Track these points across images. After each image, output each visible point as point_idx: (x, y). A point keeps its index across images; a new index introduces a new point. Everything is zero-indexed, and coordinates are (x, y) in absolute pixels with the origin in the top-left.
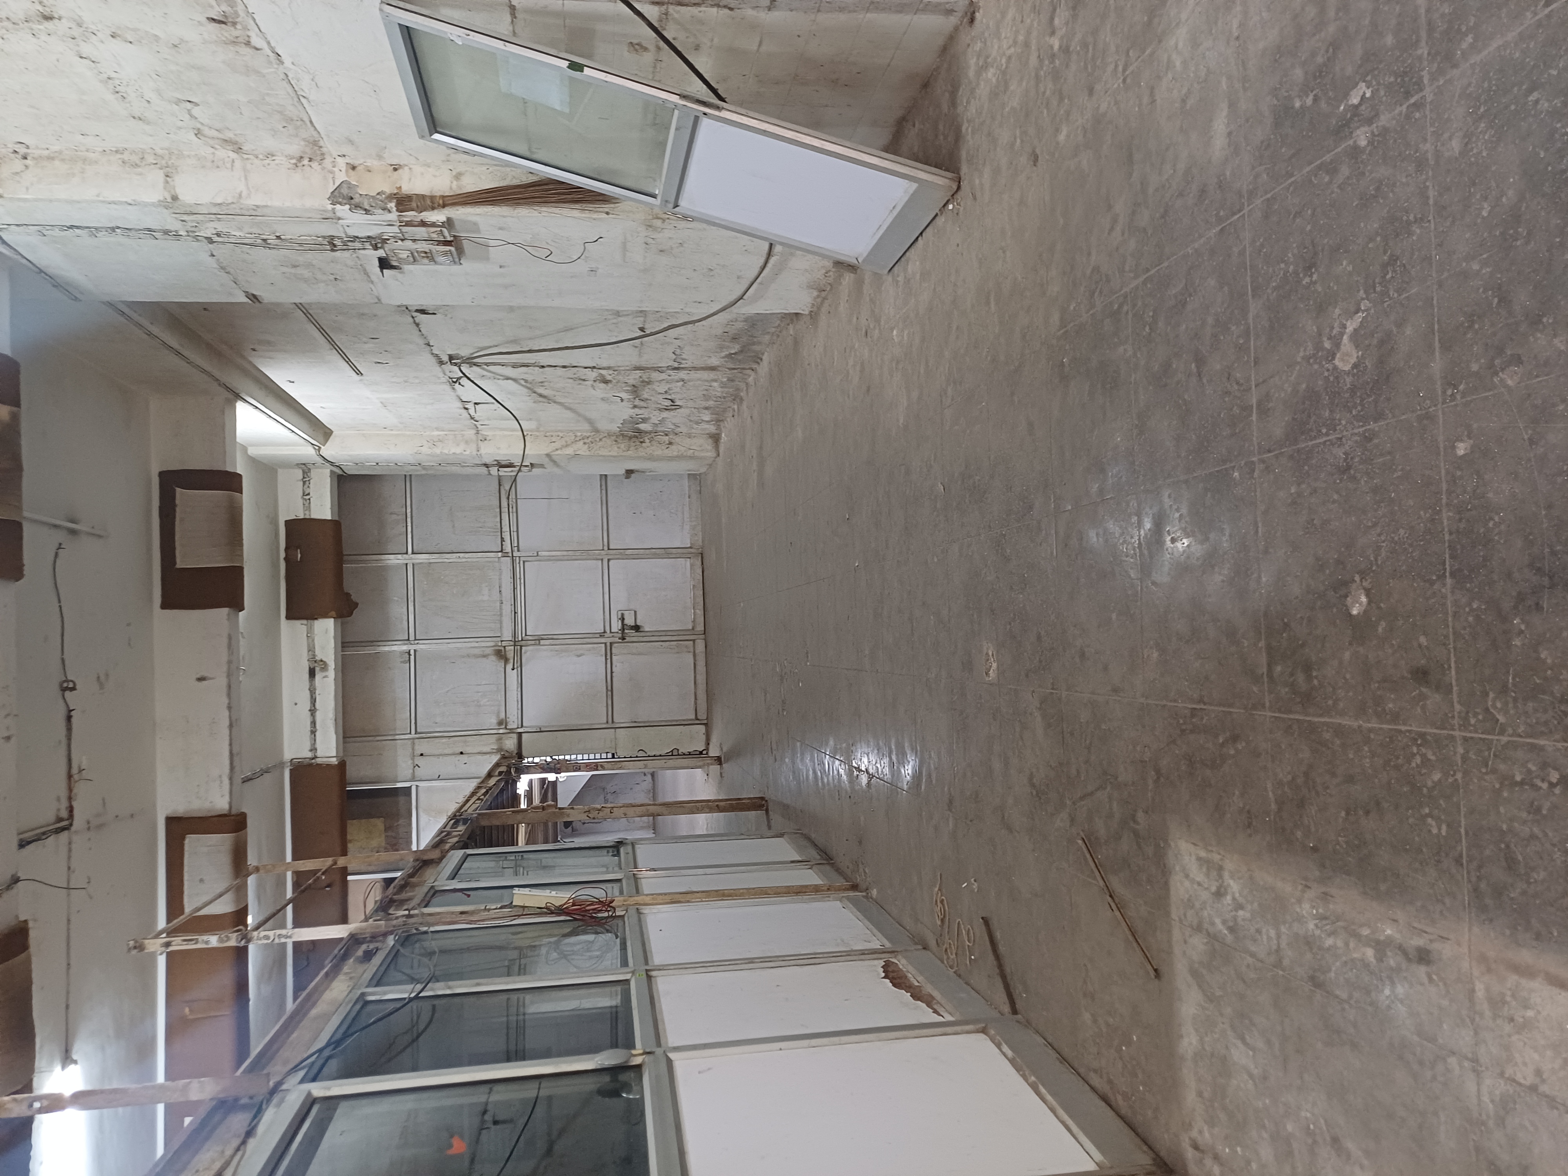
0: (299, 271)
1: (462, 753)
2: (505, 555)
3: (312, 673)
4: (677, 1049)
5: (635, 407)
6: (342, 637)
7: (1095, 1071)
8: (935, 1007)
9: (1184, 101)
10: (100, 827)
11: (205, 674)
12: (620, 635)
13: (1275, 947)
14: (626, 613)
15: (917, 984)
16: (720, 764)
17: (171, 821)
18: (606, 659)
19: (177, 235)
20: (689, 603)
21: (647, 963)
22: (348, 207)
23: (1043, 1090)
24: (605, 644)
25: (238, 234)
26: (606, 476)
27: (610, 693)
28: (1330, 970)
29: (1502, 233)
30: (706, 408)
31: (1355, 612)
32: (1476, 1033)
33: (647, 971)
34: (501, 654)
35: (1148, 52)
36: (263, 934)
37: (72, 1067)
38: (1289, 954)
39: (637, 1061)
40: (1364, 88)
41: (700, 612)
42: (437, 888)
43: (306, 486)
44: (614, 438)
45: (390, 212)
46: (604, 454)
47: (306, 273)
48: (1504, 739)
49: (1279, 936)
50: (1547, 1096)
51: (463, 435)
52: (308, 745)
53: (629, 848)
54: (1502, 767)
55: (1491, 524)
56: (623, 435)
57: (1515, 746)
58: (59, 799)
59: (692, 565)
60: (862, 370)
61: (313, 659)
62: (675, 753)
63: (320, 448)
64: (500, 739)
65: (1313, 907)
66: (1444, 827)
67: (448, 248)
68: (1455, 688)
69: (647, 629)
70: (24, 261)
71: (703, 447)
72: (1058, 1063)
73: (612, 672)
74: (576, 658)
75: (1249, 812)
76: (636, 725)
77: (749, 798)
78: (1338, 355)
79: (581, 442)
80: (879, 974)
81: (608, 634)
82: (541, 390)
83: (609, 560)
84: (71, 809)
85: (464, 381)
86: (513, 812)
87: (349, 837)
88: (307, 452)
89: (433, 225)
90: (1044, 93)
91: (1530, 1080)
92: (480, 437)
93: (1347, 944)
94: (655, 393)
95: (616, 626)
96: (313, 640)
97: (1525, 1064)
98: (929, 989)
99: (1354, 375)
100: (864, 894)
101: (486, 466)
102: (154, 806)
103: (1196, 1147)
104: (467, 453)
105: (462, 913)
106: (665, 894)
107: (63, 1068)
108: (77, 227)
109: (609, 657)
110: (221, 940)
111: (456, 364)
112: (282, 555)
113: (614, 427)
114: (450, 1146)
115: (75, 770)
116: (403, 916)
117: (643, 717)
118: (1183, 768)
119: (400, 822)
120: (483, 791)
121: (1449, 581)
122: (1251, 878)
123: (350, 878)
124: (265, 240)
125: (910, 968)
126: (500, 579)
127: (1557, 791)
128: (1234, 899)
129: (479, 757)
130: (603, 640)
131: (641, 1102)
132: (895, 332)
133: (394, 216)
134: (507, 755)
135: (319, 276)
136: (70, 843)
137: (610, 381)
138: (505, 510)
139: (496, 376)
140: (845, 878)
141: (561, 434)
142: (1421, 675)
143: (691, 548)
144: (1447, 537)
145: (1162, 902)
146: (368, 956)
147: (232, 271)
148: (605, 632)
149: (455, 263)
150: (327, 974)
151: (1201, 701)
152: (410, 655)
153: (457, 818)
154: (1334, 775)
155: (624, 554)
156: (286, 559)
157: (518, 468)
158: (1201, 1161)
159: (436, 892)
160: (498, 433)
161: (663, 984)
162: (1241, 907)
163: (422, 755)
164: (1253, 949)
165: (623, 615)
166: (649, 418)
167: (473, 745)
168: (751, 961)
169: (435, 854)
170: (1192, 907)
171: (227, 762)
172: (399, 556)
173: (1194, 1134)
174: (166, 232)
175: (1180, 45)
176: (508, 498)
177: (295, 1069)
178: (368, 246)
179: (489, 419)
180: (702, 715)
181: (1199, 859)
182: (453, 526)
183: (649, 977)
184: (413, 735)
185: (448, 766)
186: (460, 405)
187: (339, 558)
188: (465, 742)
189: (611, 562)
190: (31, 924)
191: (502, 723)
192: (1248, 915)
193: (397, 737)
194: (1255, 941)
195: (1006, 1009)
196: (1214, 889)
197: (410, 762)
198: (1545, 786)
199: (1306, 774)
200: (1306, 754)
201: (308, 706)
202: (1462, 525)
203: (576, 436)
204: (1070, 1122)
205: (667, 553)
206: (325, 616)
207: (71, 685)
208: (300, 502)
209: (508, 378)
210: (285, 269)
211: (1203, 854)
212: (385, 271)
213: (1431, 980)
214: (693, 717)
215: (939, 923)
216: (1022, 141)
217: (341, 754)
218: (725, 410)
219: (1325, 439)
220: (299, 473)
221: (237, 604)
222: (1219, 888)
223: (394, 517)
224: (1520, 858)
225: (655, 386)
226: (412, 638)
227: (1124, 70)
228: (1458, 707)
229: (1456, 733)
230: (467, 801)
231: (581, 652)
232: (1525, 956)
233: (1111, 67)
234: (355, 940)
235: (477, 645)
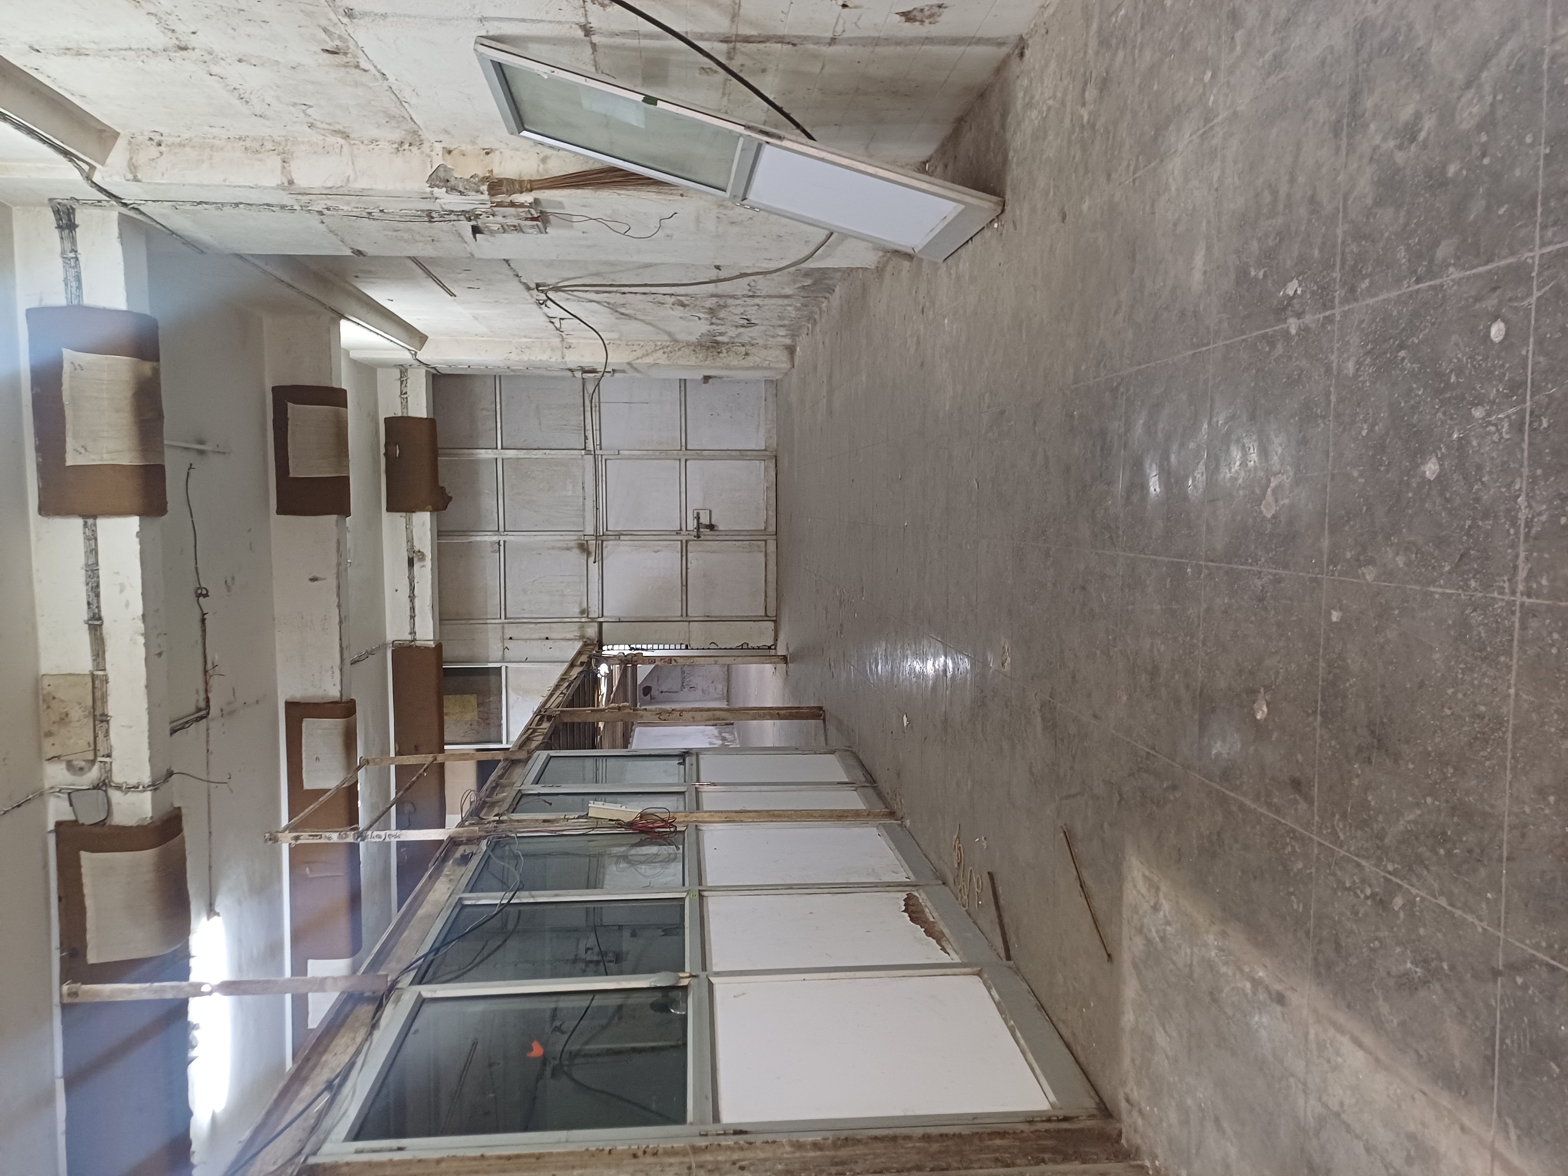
0: (399, 234)
1: (547, 638)
2: (588, 453)
3: (411, 563)
4: (718, 974)
5: (712, 324)
6: (438, 526)
7: (1064, 1022)
8: (944, 944)
9: (1175, 225)
10: (232, 713)
11: (318, 575)
12: (695, 533)
13: (1189, 962)
14: (701, 512)
15: (932, 919)
16: (786, 663)
17: (291, 706)
18: (682, 556)
19: (293, 210)
20: (762, 504)
21: (700, 884)
22: (444, 189)
23: (1019, 1035)
24: (681, 541)
25: (345, 208)
26: (685, 380)
27: (684, 588)
28: (1222, 991)
29: (1373, 455)
30: (781, 326)
31: (1259, 717)
32: (1307, 1065)
33: (700, 891)
34: (583, 548)
35: (1153, 164)
36: (375, 833)
37: (215, 918)
38: (1198, 971)
39: (685, 982)
40: (1297, 285)
41: (772, 513)
42: (523, 792)
43: (403, 385)
44: (692, 347)
45: (482, 193)
46: (682, 363)
47: (406, 236)
48: (1342, 852)
49: (1192, 955)
50: (1344, 1123)
51: (549, 343)
52: (408, 629)
53: (694, 758)
54: (1339, 873)
55: (1348, 685)
56: (701, 345)
57: (1349, 860)
58: (197, 692)
59: (766, 468)
60: (918, 343)
61: (411, 549)
62: (745, 646)
63: (416, 353)
64: (582, 627)
65: (1215, 940)
66: (1301, 905)
67: (535, 223)
68: (1316, 803)
69: (721, 528)
70: (159, 226)
71: (778, 359)
72: (1036, 1009)
73: (687, 569)
74: (654, 554)
75: (1179, 850)
76: (709, 619)
77: (808, 708)
78: (1264, 502)
79: (662, 351)
80: (900, 907)
81: (684, 532)
82: (623, 310)
83: (686, 460)
84: (207, 700)
85: (549, 303)
86: (592, 711)
87: (445, 711)
88: (405, 356)
89: (522, 205)
90: (1074, 157)
91: (1336, 1108)
92: (565, 345)
93: (1234, 975)
94: (734, 312)
95: (692, 524)
96: (412, 532)
97: (1334, 1096)
98: (941, 926)
99: (1272, 524)
100: (899, 822)
101: (571, 370)
102: (276, 692)
103: (1128, 1100)
104: (553, 360)
105: (545, 821)
106: (722, 812)
107: (209, 918)
108: (206, 203)
109: (684, 554)
110: (340, 837)
111: (542, 291)
112: (383, 450)
113: (693, 338)
114: (531, 1049)
115: (209, 667)
116: (494, 821)
117: (716, 612)
118: (1138, 798)
119: (491, 699)
120: (566, 684)
121: (1319, 718)
122: (1177, 903)
123: (446, 747)
124: (370, 213)
125: (929, 904)
126: (583, 476)
127: (1369, 902)
128: (1165, 916)
129: (563, 643)
130: (679, 538)
131: (685, 1017)
132: (946, 321)
133: (486, 197)
134: (589, 642)
135: (417, 237)
136: (208, 730)
137: (688, 305)
138: (588, 409)
139: (580, 300)
140: (884, 803)
141: (642, 344)
142: (1296, 784)
143: (765, 450)
144: (1320, 683)
145: (1117, 900)
146: (465, 859)
147: (339, 233)
148: (681, 530)
149: (541, 233)
150: (430, 877)
151: (1153, 748)
152: (500, 545)
153: (542, 715)
154: (1236, 841)
155: (701, 454)
156: (386, 454)
157: (601, 374)
158: (1130, 1112)
159: (523, 795)
160: (582, 341)
161: (714, 904)
162: (1168, 923)
163: (511, 638)
164: (1175, 958)
165: (698, 513)
166: (726, 333)
167: (558, 632)
168: (790, 887)
169: (522, 755)
170: (1137, 913)
171: (338, 655)
172: (490, 451)
173: (1128, 1090)
174: (283, 207)
175: (1176, 173)
176: (591, 402)
177: (407, 970)
178: (462, 218)
179: (573, 330)
180: (772, 612)
181: (1144, 876)
182: (540, 424)
183: (701, 897)
184: (503, 620)
185: (536, 650)
186: (547, 320)
187: (435, 452)
188: (550, 628)
189: (688, 463)
190: (184, 811)
191: (584, 612)
192: (1173, 931)
193: (489, 621)
194: (1177, 953)
195: (1003, 954)
196: (1152, 903)
197: (500, 644)
198: (1362, 896)
199: (1219, 834)
200: (1219, 818)
201: (407, 592)
202: (1331, 677)
203: (656, 345)
204: (1035, 1065)
205: (742, 454)
206: (422, 509)
207: (204, 592)
208: (399, 400)
209: (591, 301)
210: (388, 233)
211: (1147, 873)
212: (478, 235)
213: (1284, 1018)
214: (763, 614)
215: (956, 865)
216: (1055, 194)
217: (438, 638)
218: (800, 328)
219: (1249, 568)
220: (397, 373)
221: (343, 510)
222: (1156, 904)
223: (485, 413)
224: (1344, 945)
225: (731, 309)
226: (502, 529)
227: (1134, 173)
228: (1316, 818)
229: (1315, 837)
230: (551, 695)
231: (659, 548)
232: (1341, 1018)
233: (1125, 163)
234: (454, 842)
235: (562, 538)
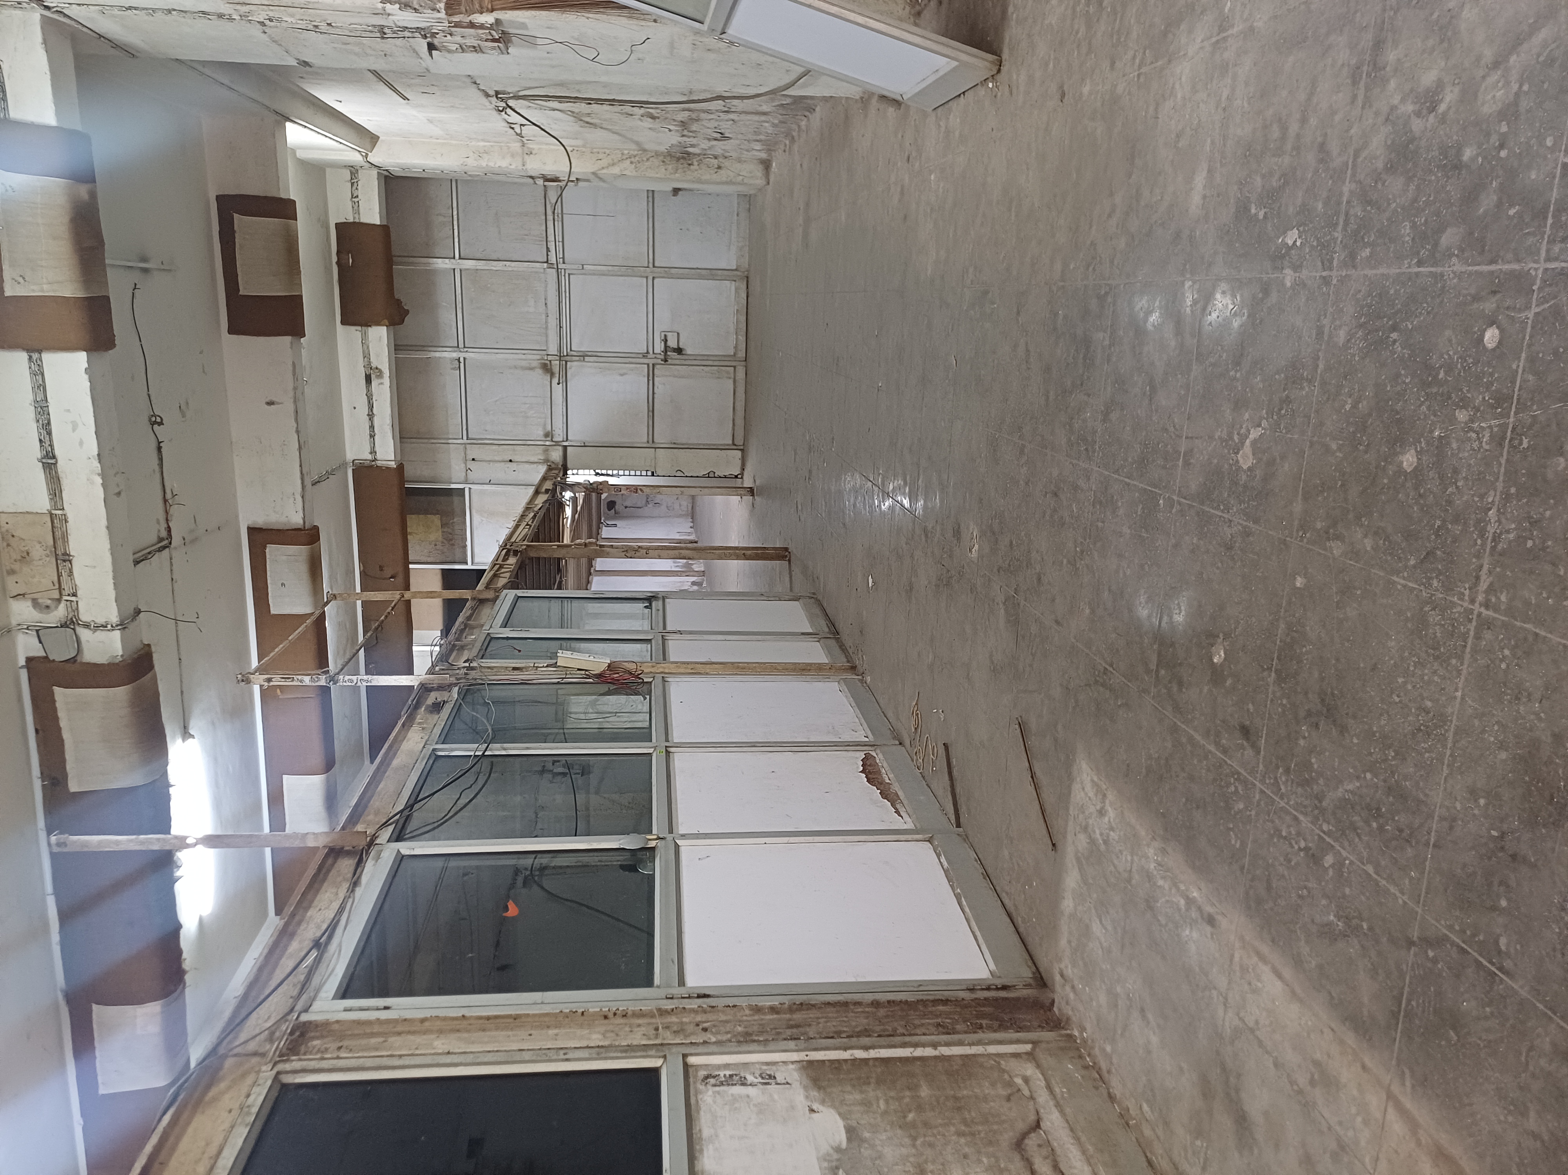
0: (348, 47)
1: (511, 461)
2: (551, 266)
3: (368, 379)
4: (683, 836)
5: (683, 136)
6: (395, 340)
7: (1007, 893)
8: (898, 806)
9: (1178, 136)
10: (194, 541)
11: (274, 399)
12: (663, 357)
13: (1129, 869)
14: (669, 334)
15: (888, 781)
16: (753, 495)
17: (252, 531)
18: (648, 380)
19: (231, 19)
20: (732, 329)
21: (667, 740)
22: (397, 6)
23: (964, 903)
24: (648, 365)
25: (289, 20)
26: (653, 191)
27: (651, 414)
28: (1158, 902)
29: (1353, 432)
30: (757, 141)
31: (1215, 661)
32: (1229, 983)
33: (666, 747)
34: (547, 368)
35: (1160, 63)
36: (347, 678)
37: (191, 740)
38: (1136, 877)
39: (652, 844)
40: (1297, 236)
41: (742, 338)
42: (492, 636)
43: (354, 188)
44: (661, 158)
45: (439, 12)
46: (651, 175)
47: (357, 49)
48: (1282, 804)
49: (1132, 863)
50: (1258, 1038)
51: (509, 148)
52: (368, 449)
53: (660, 603)
54: (1277, 821)
55: (1304, 650)
56: (671, 156)
57: (1288, 813)
58: (158, 522)
59: (737, 289)
60: (902, 193)
61: (368, 366)
62: (711, 475)
63: (367, 154)
64: (547, 450)
65: (1155, 854)
66: (1239, 842)
67: (496, 44)
68: (1262, 753)
69: (689, 352)
70: (83, 28)
71: (752, 175)
72: (982, 877)
73: (653, 393)
74: (619, 378)
75: (1128, 765)
76: (675, 446)
77: (774, 548)
78: (1241, 452)
79: (628, 161)
80: (858, 767)
81: (651, 355)
82: (588, 119)
83: (654, 278)
84: (169, 530)
85: (508, 110)
86: (558, 546)
87: (409, 530)
88: (355, 157)
89: (482, 26)
90: (1077, 33)
91: (1251, 1024)
92: (526, 151)
93: (1170, 889)
94: (707, 125)
95: (659, 347)
96: (368, 347)
97: (1251, 1013)
98: (896, 788)
99: (1247, 476)
100: (860, 677)
101: (532, 178)
102: (237, 517)
103: (1062, 975)
104: (513, 167)
105: (515, 669)
106: (688, 663)
107: (184, 741)
108: (135, 8)
109: (651, 378)
110: (312, 680)
111: (502, 100)
112: (335, 259)
113: (663, 149)
114: (506, 909)
115: (169, 495)
116: (464, 667)
117: (683, 440)
118: (1093, 709)
119: (455, 520)
120: (532, 515)
121: (1273, 674)
122: (1122, 812)
123: (411, 566)
124: (316, 27)
125: (885, 765)
126: (546, 291)
127: (1302, 854)
128: (1109, 821)
129: (527, 466)
130: (646, 361)
131: (653, 876)
132: (932, 177)
133: (443, 15)
134: (553, 466)
135: (369, 51)
136: (171, 559)
137: (658, 118)
138: (550, 217)
139: (539, 108)
140: (846, 657)
141: (608, 152)
142: (1245, 731)
143: (736, 270)
144: (1278, 643)
145: (1065, 797)
146: (437, 707)
147: (283, 44)
148: (648, 352)
149: (503, 53)
150: (403, 725)
151: (1111, 665)
152: (460, 362)
153: (508, 549)
154: (1183, 769)
155: (669, 272)
156: (338, 263)
157: (564, 183)
158: (1064, 985)
159: (492, 638)
160: (544, 147)
161: (679, 760)
162: (1112, 829)
163: (473, 459)
164: (1116, 862)
165: (665, 336)
166: (699, 145)
167: (522, 454)
168: (753, 745)
169: (490, 594)
170: (1083, 813)
171: (299, 482)
172: (447, 260)
173: (1062, 966)
174: (221, 16)
175: (1183, 79)
176: (554, 213)
177: (385, 824)
178: (417, 35)
179: (534, 136)
180: (739, 441)
181: (1092, 781)
182: (500, 232)
183: (668, 753)
184: (465, 440)
185: (499, 472)
186: (508, 125)
187: (389, 261)
188: (514, 450)
189: (656, 281)
190: (153, 649)
191: (548, 435)
192: (1116, 838)
193: (450, 441)
194: (1118, 857)
195: (953, 821)
196: (1098, 807)
197: (463, 465)
198: (1296, 847)
199: (1167, 759)
200: (1169, 745)
201: (366, 411)
202: (1288, 640)
203: (623, 154)
204: (978, 934)
205: (712, 274)
206: (378, 324)
207: (159, 420)
208: (349, 204)
209: (554, 110)
210: (336, 45)
211: (1095, 779)
212: (434, 52)
213: (1212, 938)
214: (731, 442)
215: (913, 730)
216: (1054, 67)
217: (399, 458)
218: (776, 143)
219: (1220, 514)
220: (347, 174)
221: (296, 330)
222: (1102, 808)
223: (441, 219)
224: (1274, 886)
225: (704, 125)
226: (461, 345)
227: (1140, 67)
228: (1261, 767)
229: (1257, 783)
230: (517, 526)
231: (625, 371)
232: (1265, 949)
233: (1130, 53)
234: (425, 688)
235: (524, 357)
